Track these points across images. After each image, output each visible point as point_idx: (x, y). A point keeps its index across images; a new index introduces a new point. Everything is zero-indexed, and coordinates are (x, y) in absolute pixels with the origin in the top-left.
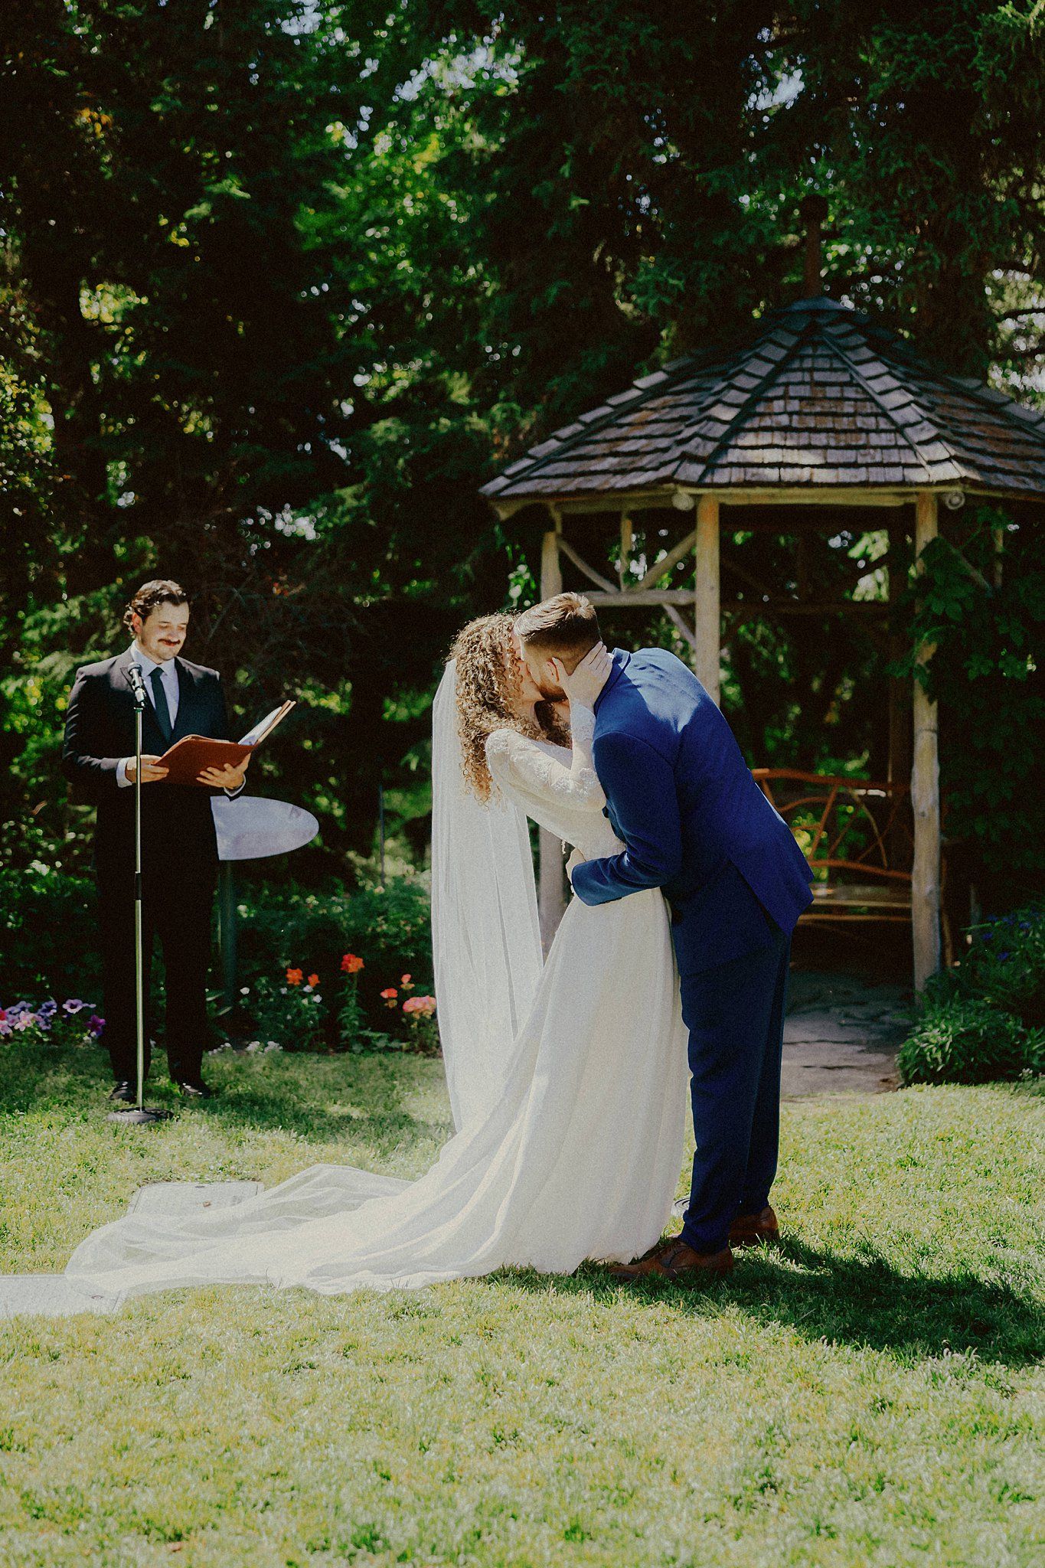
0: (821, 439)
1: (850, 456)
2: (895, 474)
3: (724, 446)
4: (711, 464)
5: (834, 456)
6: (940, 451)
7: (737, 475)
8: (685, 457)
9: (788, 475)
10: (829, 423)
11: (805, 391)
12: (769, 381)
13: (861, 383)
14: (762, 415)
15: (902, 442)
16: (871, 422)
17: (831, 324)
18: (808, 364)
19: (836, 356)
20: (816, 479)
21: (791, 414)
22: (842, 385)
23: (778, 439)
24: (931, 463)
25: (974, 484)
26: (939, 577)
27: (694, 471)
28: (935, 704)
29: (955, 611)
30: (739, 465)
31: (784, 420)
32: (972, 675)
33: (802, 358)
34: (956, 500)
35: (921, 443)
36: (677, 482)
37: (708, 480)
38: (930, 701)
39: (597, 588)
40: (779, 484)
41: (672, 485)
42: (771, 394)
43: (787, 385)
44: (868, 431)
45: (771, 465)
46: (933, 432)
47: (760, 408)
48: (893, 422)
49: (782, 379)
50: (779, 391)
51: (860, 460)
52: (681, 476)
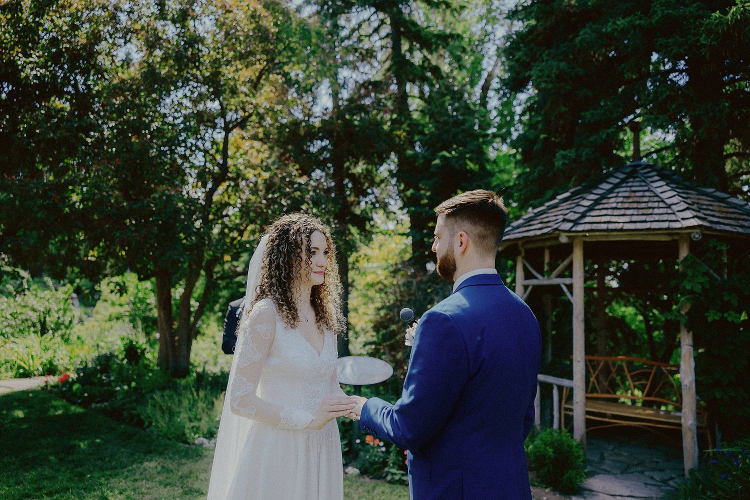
0: (630, 212)
1: (643, 218)
2: (665, 225)
3: (583, 215)
4: (576, 222)
5: (635, 218)
6: (688, 214)
7: (588, 227)
8: (564, 220)
9: (611, 226)
10: (635, 205)
11: (627, 194)
12: (610, 191)
13: (653, 190)
14: (604, 204)
15: (670, 211)
16: (656, 205)
17: (642, 169)
18: (630, 184)
19: (644, 181)
20: (624, 228)
21: (618, 203)
22: (644, 191)
23: (609, 212)
24: (683, 219)
25: (706, 228)
26: (690, 272)
27: (567, 226)
28: (691, 333)
29: (698, 288)
30: (589, 223)
31: (614, 205)
32: (710, 319)
33: (628, 182)
34: (697, 236)
35: (678, 211)
36: (560, 230)
37: (574, 229)
38: (689, 332)
39: (536, 278)
40: (607, 230)
41: (557, 232)
42: (610, 196)
43: (618, 192)
44: (653, 208)
45: (604, 223)
46: (686, 206)
47: (604, 201)
48: (666, 204)
49: (617, 190)
50: (614, 195)
51: (648, 220)
52: (562, 228)
